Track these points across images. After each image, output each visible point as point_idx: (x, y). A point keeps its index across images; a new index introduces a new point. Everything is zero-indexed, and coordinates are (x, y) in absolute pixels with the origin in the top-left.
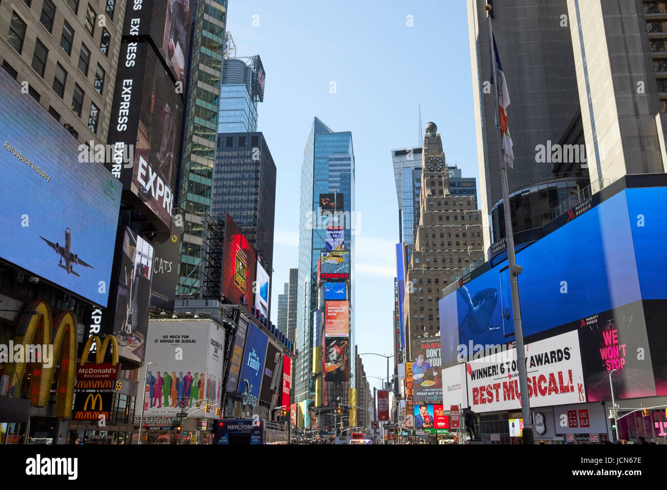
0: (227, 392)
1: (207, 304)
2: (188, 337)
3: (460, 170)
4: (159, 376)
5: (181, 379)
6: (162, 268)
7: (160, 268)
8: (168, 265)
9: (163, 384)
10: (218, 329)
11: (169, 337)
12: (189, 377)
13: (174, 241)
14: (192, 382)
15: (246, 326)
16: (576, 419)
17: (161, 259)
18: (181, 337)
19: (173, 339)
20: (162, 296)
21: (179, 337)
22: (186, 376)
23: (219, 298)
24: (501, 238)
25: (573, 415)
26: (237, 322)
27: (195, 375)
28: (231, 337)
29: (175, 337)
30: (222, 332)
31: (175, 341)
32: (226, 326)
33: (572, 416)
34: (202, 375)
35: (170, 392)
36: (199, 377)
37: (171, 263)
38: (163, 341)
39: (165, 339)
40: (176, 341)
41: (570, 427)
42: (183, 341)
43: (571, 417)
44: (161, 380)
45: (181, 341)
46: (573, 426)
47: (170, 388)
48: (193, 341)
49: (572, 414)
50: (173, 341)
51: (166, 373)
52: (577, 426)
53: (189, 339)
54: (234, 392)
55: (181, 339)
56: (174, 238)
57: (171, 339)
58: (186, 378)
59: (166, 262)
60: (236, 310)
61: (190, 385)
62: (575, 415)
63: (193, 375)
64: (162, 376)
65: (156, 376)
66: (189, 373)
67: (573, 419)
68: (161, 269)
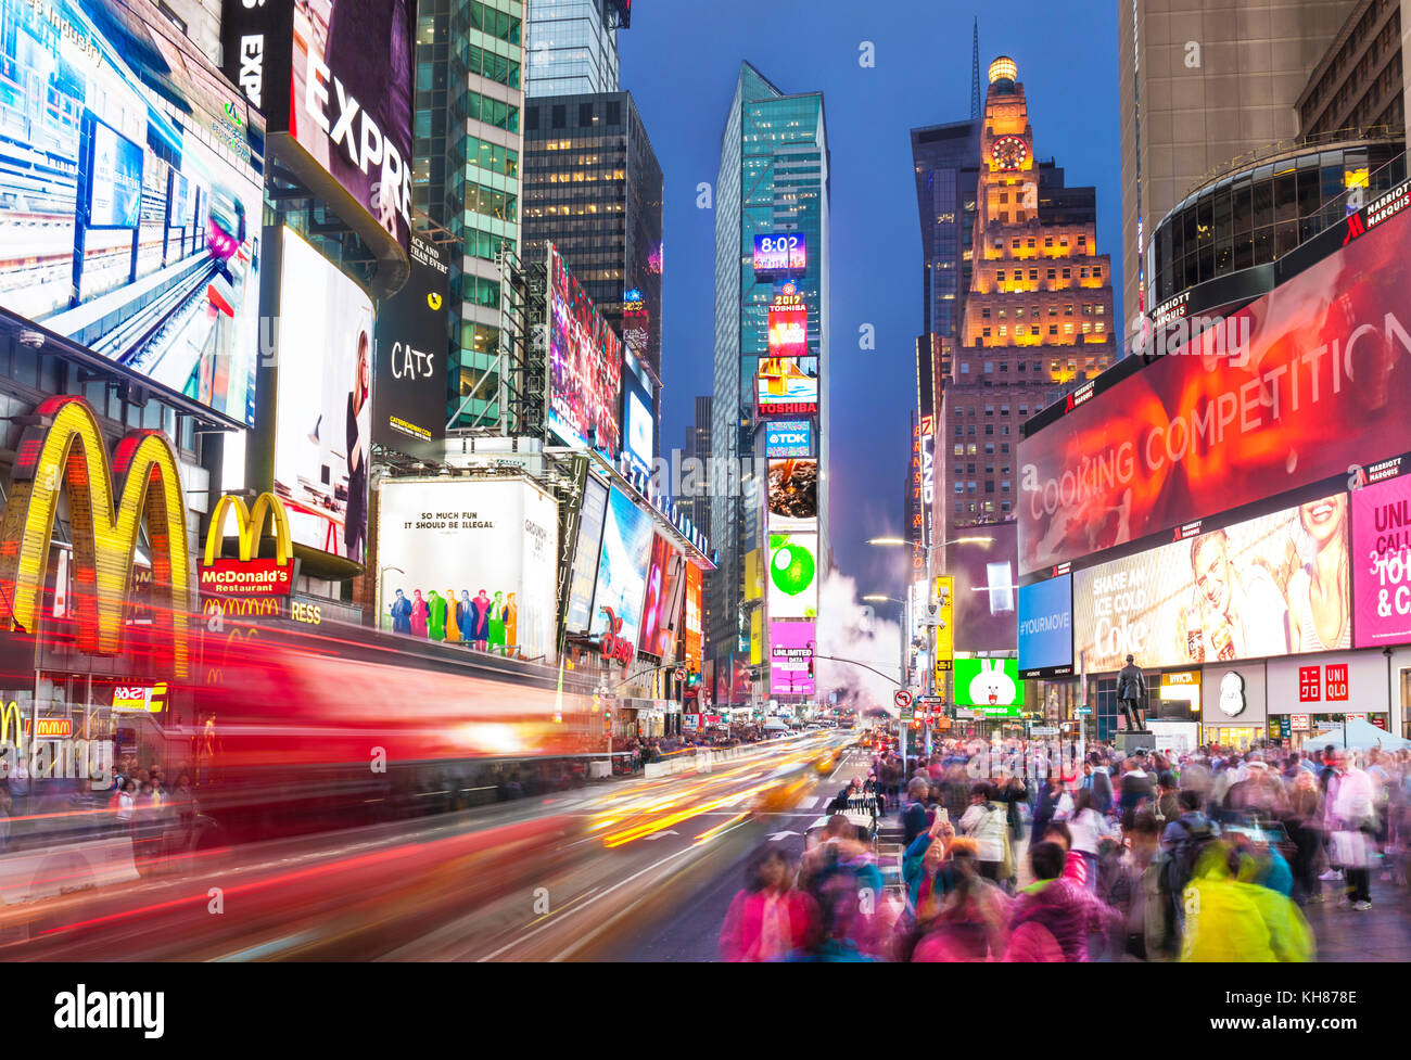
0: (568, 633)
1: (515, 447)
2: (475, 516)
3: (1062, 170)
4: (420, 599)
5: (466, 607)
6: (411, 366)
7: (406, 366)
8: (423, 360)
9: (429, 615)
10: (540, 499)
11: (434, 516)
12: (484, 601)
13: (436, 307)
14: (489, 610)
15: (604, 495)
16: (1318, 684)
17: (408, 347)
18: (460, 516)
19: (443, 520)
20: (416, 428)
21: (456, 516)
22: (477, 599)
23: (540, 434)
24: (1175, 292)
25: (1311, 677)
26: (583, 485)
27: (496, 595)
28: (570, 517)
29: (448, 516)
30: (550, 506)
31: (447, 525)
32: (558, 493)
33: (1309, 679)
34: (509, 596)
35: (445, 631)
36: (505, 602)
37: (431, 356)
38: (423, 525)
39: (426, 521)
40: (451, 525)
41: (1302, 700)
42: (465, 525)
43: (1306, 681)
44: (425, 607)
45: (460, 525)
46: (1310, 699)
47: (445, 624)
48: (486, 525)
49: (1309, 674)
50: (443, 526)
51: (433, 592)
52: (1318, 699)
53: (477, 520)
54: (582, 632)
55: (460, 520)
56: (434, 302)
57: (440, 520)
58: (475, 605)
59: (420, 354)
60: (580, 458)
61: (487, 618)
62: (1317, 676)
63: (490, 596)
64: (425, 598)
65: (413, 599)
66: (482, 591)
67: (1310, 684)
68: (409, 370)
